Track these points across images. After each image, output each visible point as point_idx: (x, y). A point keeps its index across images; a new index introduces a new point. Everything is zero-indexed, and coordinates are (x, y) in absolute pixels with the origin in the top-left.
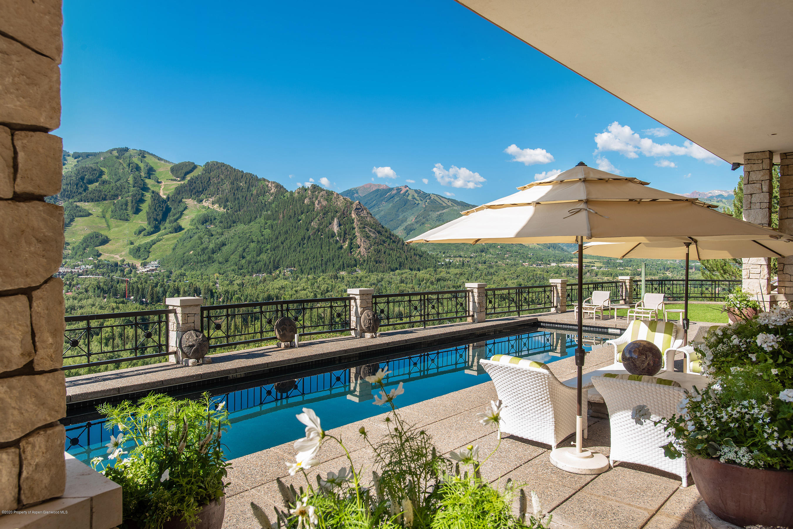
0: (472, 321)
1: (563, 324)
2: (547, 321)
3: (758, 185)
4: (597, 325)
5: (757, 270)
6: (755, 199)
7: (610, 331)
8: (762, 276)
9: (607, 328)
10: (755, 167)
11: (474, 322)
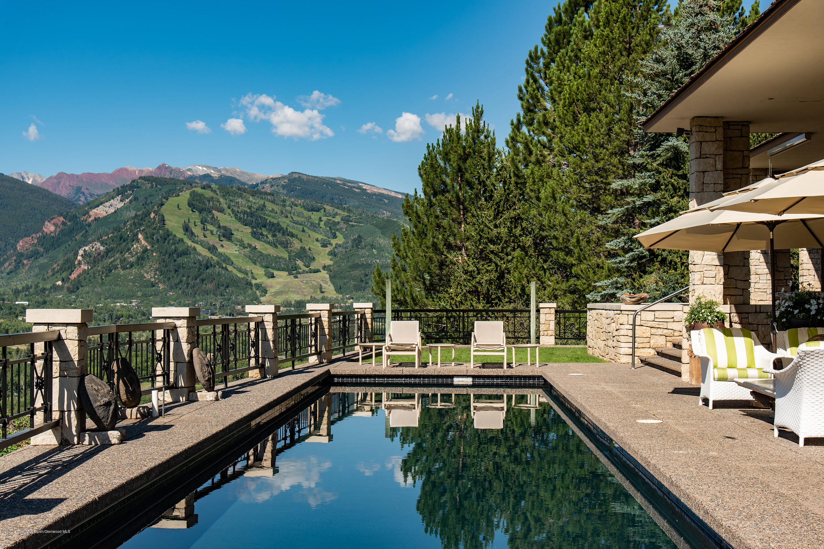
0: (259, 376)
1: (375, 376)
2: (347, 373)
3: (711, 161)
4: (436, 374)
5: (712, 272)
6: (708, 178)
7: (456, 381)
8: (718, 281)
9: (452, 377)
10: (708, 137)
11: (264, 377)
